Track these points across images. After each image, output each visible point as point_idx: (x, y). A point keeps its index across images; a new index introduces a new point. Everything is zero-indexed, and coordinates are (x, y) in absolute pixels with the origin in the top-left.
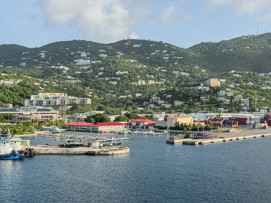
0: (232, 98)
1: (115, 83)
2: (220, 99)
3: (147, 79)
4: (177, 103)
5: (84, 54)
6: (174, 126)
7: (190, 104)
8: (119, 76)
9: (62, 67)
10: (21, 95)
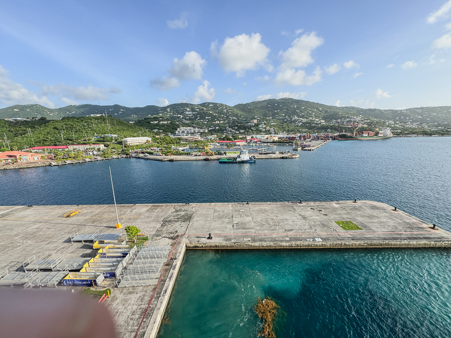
0: (265, 128)
1: (206, 122)
2: (261, 129)
3: (220, 121)
4: (242, 131)
5: (188, 109)
6: (272, 141)
7: (247, 131)
8: (207, 119)
9: (179, 116)
10: (173, 129)
